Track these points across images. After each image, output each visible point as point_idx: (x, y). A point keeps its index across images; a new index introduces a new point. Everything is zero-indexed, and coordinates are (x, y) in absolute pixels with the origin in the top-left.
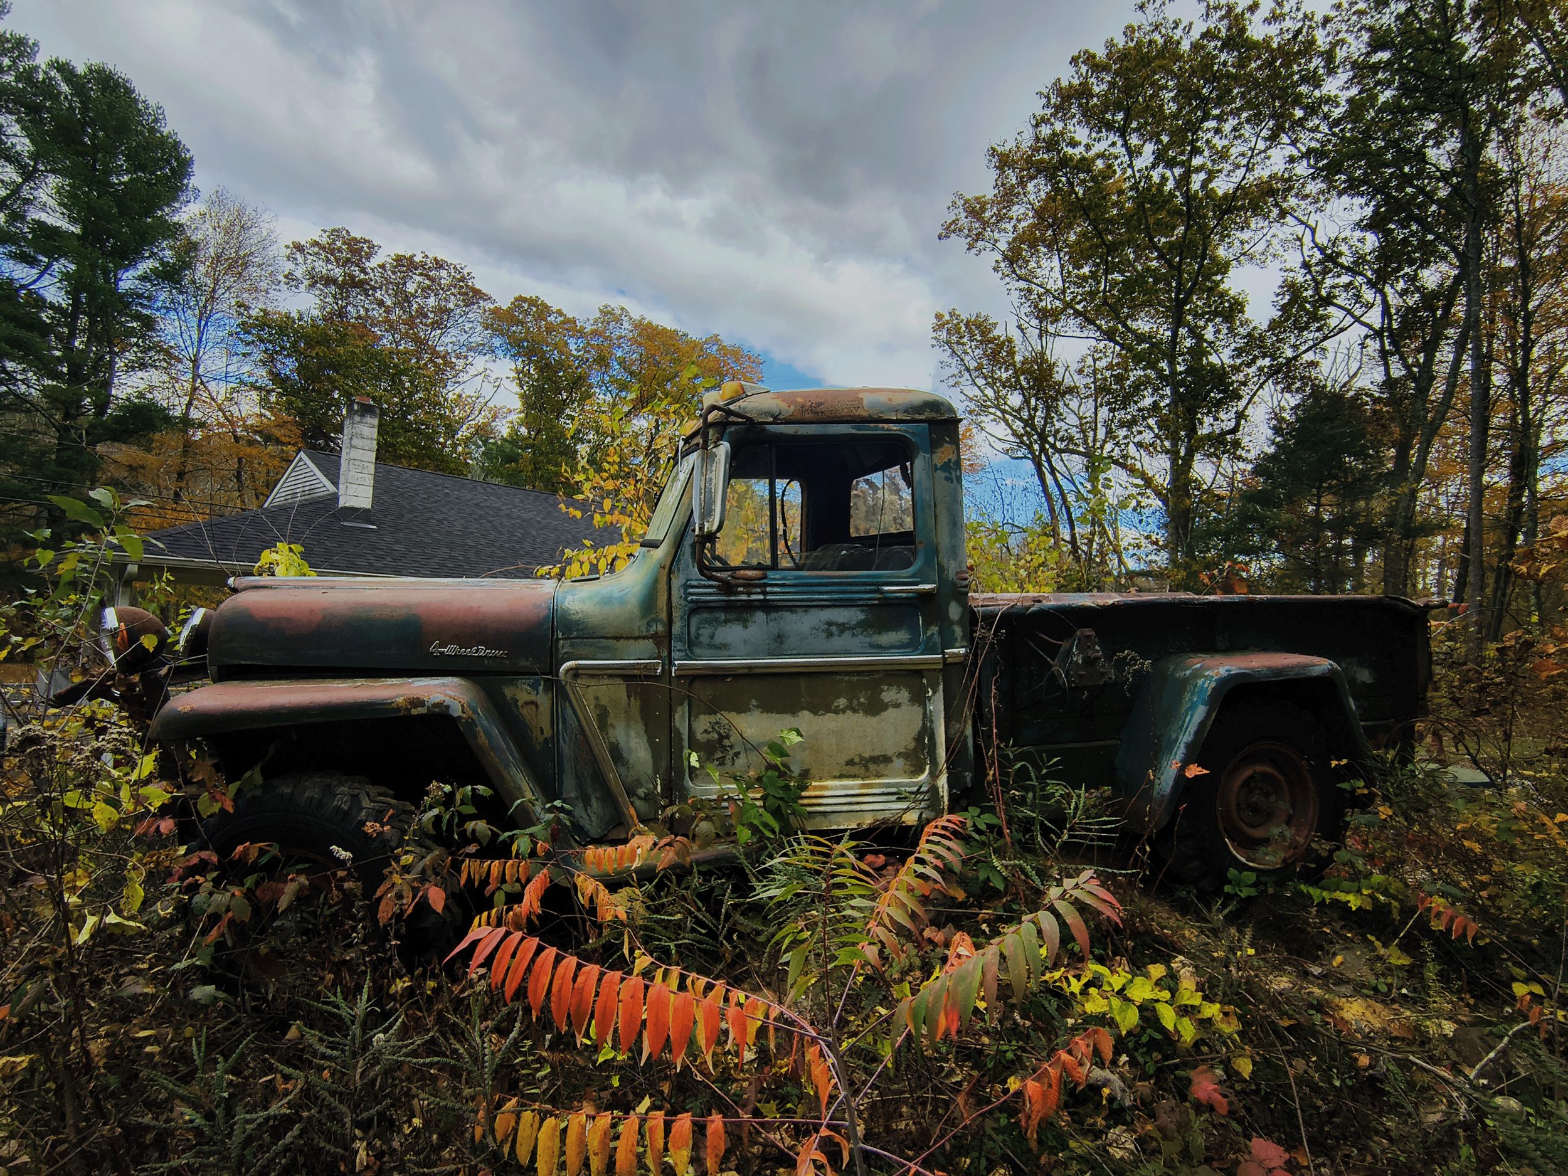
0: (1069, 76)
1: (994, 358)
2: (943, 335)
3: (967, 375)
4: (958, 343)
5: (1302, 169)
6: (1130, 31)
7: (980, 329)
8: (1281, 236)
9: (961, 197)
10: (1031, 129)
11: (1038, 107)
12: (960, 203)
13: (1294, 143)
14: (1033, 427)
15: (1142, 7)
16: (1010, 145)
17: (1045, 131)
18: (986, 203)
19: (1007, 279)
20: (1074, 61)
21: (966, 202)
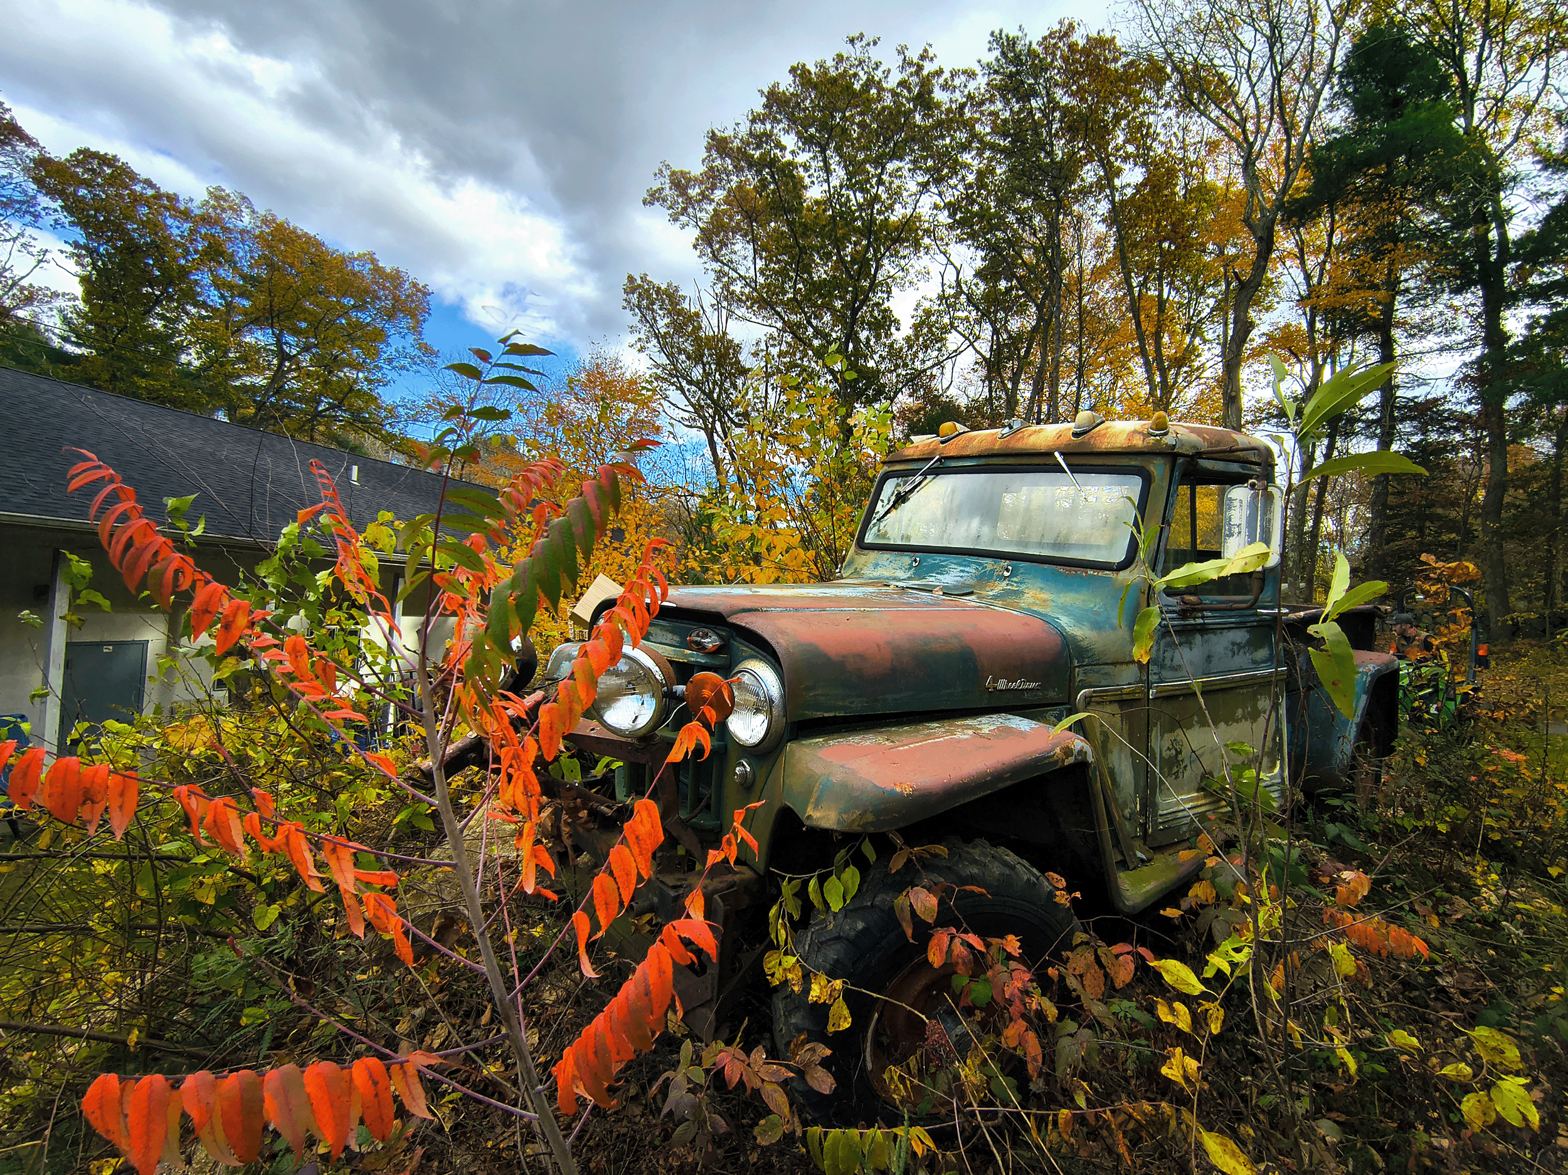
0: (787, 84)
1: (679, 328)
2: (634, 298)
3: (654, 341)
4: (648, 308)
5: (944, 217)
6: (840, 59)
7: (670, 298)
8: (917, 267)
9: (668, 167)
10: (748, 124)
11: (758, 105)
12: (667, 173)
13: (940, 194)
14: (712, 399)
15: (852, 41)
16: (729, 133)
17: (759, 128)
18: (690, 180)
19: (705, 259)
20: (793, 70)
21: (673, 173)
